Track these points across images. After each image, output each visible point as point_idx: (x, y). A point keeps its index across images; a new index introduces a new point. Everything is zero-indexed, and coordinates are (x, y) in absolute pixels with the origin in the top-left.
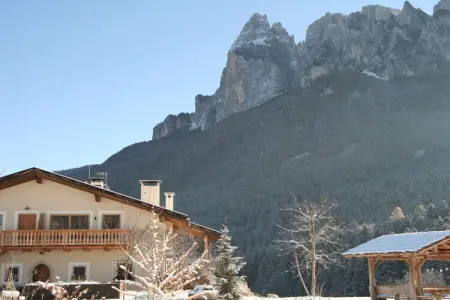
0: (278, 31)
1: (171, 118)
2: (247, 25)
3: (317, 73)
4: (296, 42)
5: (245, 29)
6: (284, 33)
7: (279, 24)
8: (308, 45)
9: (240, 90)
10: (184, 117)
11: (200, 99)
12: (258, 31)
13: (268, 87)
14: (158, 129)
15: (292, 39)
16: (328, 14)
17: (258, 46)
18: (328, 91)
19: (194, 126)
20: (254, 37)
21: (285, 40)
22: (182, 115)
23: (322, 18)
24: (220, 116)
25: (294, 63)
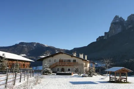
0: (121, 18)
1: (100, 37)
2: (115, 18)
3: (130, 26)
4: (125, 20)
5: (114, 19)
6: (122, 19)
7: (121, 17)
8: (128, 21)
9: (113, 31)
10: (102, 37)
11: (105, 33)
12: (117, 19)
13: (119, 30)
14: (97, 39)
15: (124, 20)
16: (132, 14)
17: (117, 22)
18: (132, 30)
19: (104, 38)
20: (116, 20)
21: (122, 20)
22: (102, 36)
23: (131, 15)
24: (110, 36)
25: (125, 25)
